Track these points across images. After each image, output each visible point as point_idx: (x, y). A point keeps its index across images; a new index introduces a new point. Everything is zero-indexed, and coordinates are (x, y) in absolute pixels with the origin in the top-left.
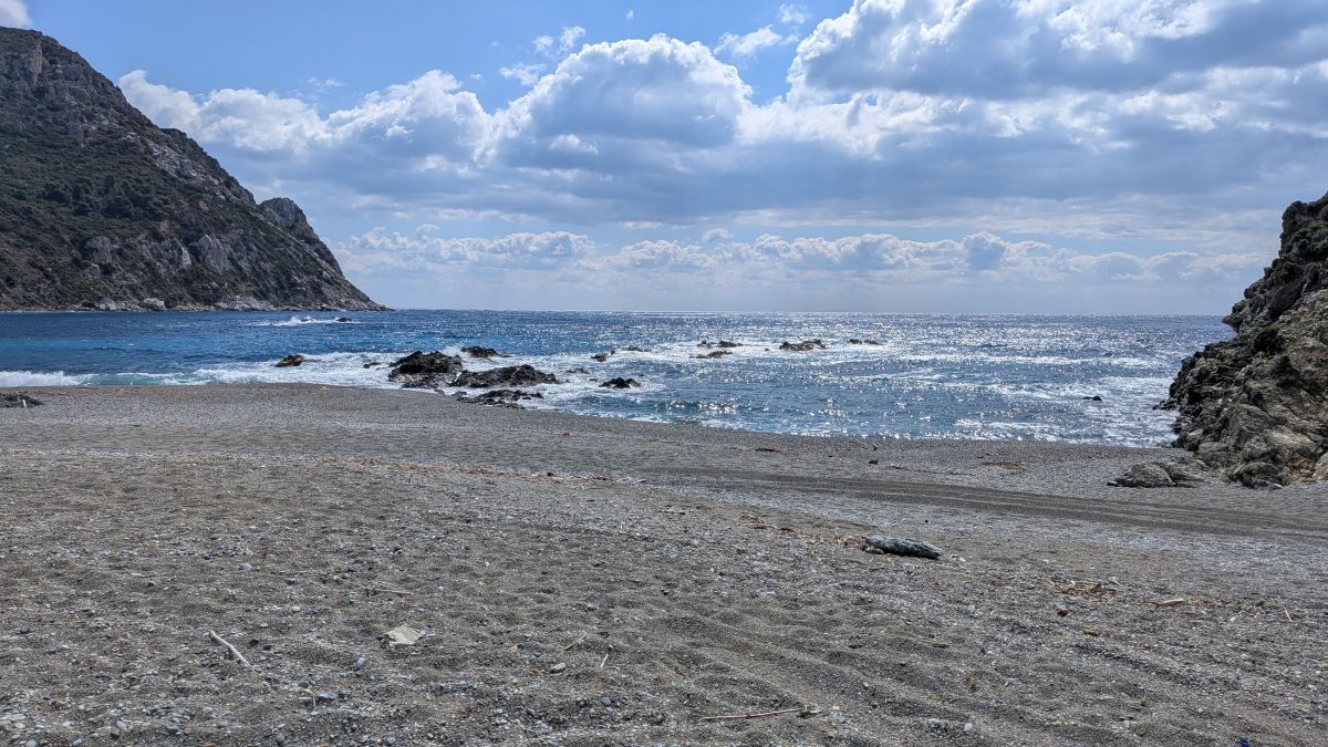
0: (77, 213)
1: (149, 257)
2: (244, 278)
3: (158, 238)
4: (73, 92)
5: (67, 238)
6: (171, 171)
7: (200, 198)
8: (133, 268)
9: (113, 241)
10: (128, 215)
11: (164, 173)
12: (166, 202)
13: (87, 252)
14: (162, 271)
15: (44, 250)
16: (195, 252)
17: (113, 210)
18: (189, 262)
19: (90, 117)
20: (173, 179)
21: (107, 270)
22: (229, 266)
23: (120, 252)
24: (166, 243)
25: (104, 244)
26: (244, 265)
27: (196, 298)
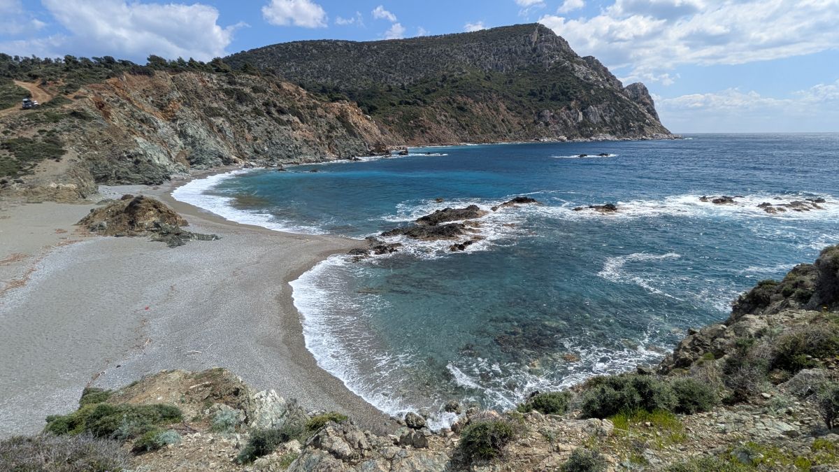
0: (540, 100)
1: (565, 118)
2: (606, 125)
3: (569, 109)
4: (546, 47)
5: (534, 111)
6: (581, 77)
7: (592, 88)
9: (551, 112)
10: (559, 100)
11: (578, 78)
12: (575, 92)
13: (540, 116)
14: (570, 123)
15: (524, 117)
16: (585, 115)
17: (554, 98)
18: (582, 119)
19: (552, 57)
20: (582, 81)
21: (547, 124)
22: (599, 119)
23: (553, 116)
24: (572, 111)
25: (547, 113)
26: (607, 119)
27: (582, 135)
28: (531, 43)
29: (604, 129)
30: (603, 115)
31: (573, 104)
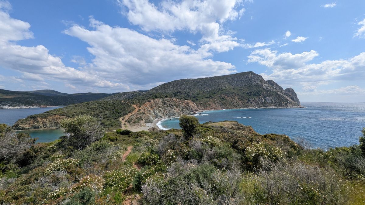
0: (249, 96)
1: (258, 101)
2: (273, 103)
3: (259, 98)
4: (253, 79)
5: (247, 99)
6: (265, 87)
7: (268, 91)
8: (255, 102)
12: (262, 93)
13: (249, 101)
14: (259, 103)
15: (244, 101)
16: (265, 100)
17: (255, 95)
19: (255, 82)
20: (265, 89)
21: (251, 103)
23: (253, 100)
25: (251, 100)
27: (264, 106)
28: (248, 78)
29: (272, 104)
30: (272, 100)
31: (261, 96)
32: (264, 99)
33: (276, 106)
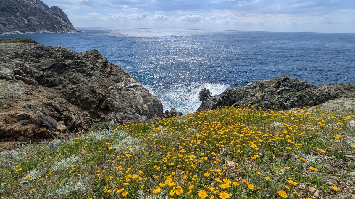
2: (43, 26)
3: (17, 17)
8: (12, 24)
14: (20, 24)
18: (27, 22)
20: (20, 2)
23: (7, 20)
26: (42, 23)
30: (39, 21)
32: (26, 18)
33: (48, 29)
